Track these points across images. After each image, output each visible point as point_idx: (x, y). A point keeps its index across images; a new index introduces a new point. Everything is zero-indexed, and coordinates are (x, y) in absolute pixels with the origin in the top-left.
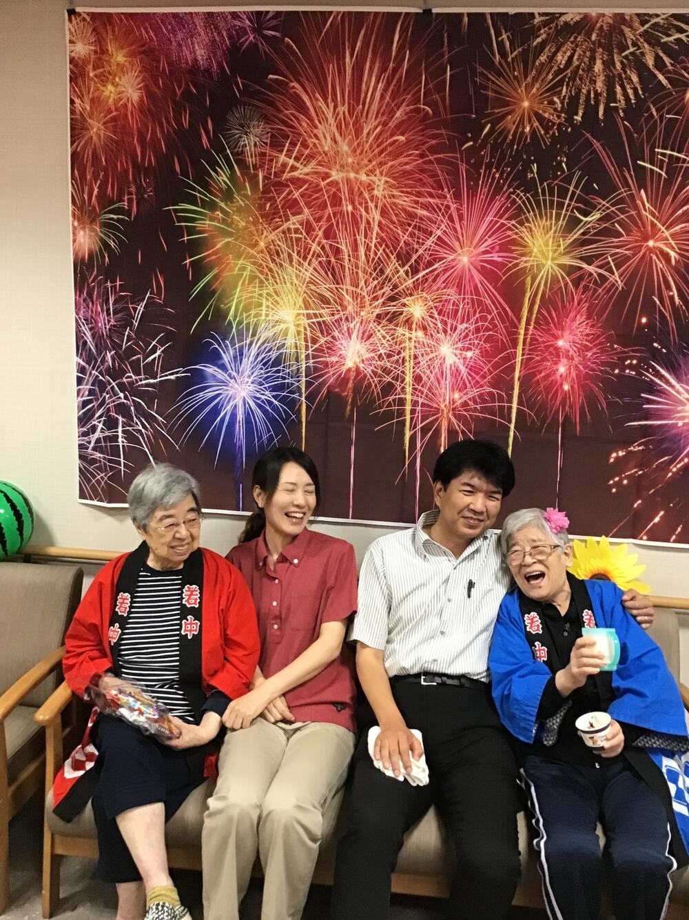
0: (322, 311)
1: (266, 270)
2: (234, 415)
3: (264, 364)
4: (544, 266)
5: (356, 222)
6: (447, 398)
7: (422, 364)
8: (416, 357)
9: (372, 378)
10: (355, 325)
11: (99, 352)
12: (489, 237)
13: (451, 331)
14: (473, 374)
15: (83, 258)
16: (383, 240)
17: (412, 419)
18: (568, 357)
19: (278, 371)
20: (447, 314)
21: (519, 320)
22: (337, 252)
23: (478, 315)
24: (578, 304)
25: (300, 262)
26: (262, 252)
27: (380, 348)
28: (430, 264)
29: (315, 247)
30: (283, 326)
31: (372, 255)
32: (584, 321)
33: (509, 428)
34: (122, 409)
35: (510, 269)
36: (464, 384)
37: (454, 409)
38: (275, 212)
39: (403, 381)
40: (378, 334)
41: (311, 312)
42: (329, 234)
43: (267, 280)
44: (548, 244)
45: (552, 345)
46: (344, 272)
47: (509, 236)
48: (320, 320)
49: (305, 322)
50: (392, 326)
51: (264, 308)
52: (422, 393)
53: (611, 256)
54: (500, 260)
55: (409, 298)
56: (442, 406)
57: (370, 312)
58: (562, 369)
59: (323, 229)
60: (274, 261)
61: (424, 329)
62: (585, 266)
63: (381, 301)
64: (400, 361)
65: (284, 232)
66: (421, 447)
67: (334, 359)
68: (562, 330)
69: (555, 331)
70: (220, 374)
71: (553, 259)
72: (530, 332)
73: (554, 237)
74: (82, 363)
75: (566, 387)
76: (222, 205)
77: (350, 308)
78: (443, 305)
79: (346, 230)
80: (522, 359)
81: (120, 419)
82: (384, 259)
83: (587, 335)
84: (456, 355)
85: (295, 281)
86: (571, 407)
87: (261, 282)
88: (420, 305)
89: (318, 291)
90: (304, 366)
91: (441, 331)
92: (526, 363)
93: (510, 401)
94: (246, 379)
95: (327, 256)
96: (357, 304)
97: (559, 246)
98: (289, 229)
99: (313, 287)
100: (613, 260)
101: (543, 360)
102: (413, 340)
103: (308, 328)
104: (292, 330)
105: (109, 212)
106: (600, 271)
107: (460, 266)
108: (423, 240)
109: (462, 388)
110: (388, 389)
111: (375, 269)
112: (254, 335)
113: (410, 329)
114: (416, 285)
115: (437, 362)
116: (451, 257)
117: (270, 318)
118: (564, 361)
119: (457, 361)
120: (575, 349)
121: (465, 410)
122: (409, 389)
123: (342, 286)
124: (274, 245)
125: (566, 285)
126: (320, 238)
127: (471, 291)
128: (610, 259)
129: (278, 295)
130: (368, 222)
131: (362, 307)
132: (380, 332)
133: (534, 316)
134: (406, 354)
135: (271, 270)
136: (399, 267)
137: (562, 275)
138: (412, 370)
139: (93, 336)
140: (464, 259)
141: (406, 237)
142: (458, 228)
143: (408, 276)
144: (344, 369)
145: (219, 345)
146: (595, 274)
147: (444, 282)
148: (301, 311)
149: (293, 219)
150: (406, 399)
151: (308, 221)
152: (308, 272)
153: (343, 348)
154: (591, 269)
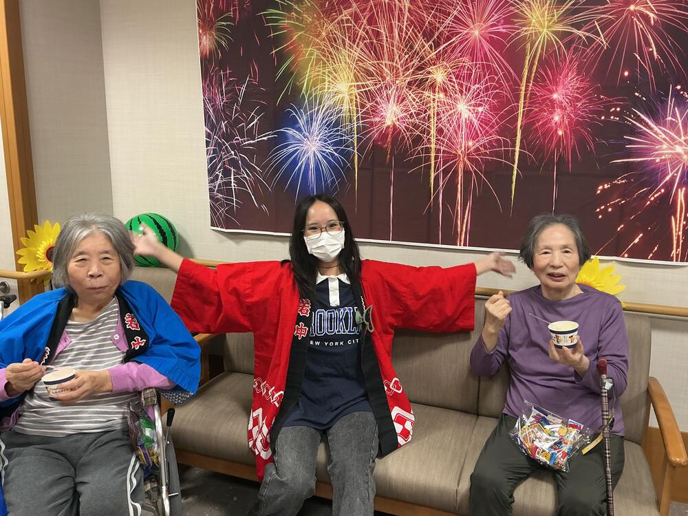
0: (368, 82)
1: (327, 54)
2: (307, 165)
3: (327, 126)
4: (540, 33)
5: (391, 10)
6: (463, 145)
7: (443, 119)
8: (438, 114)
9: (405, 133)
10: (392, 92)
11: (218, 122)
12: (496, 13)
13: (466, 91)
14: (484, 126)
15: (206, 55)
16: (411, 21)
17: (436, 163)
18: (561, 108)
19: (337, 131)
20: (461, 76)
21: (521, 80)
22: (378, 34)
23: (487, 77)
24: (570, 63)
25: (351, 45)
26: (324, 40)
27: (411, 109)
28: (449, 38)
29: (361, 32)
30: (340, 96)
31: (404, 35)
32: (575, 77)
33: (513, 168)
34: (233, 162)
35: (513, 38)
36: (477, 133)
37: (468, 154)
38: (332, 8)
39: (428, 134)
41: (360, 83)
42: (371, 21)
43: (328, 61)
44: (544, 15)
45: (548, 99)
46: (383, 50)
47: (512, 11)
48: (367, 89)
49: (356, 91)
50: (420, 91)
51: (327, 83)
52: (444, 143)
53: (597, 21)
54: (504, 31)
55: (433, 67)
56: (459, 152)
57: (403, 81)
58: (557, 118)
59: (366, 18)
60: (332, 46)
61: (445, 91)
62: (575, 31)
63: (411, 71)
64: (427, 118)
65: (338, 23)
66: (443, 186)
67: (377, 119)
68: (557, 85)
69: (550, 87)
70: (298, 135)
71: (549, 27)
72: (530, 89)
73: (549, 9)
74: (208, 131)
75: (560, 133)
76: (296, 7)
77: (388, 78)
78: (460, 71)
79: (384, 17)
80: (524, 111)
81: (232, 169)
82: (414, 38)
83: (578, 88)
84: (470, 111)
85: (348, 60)
86: (564, 149)
87: (324, 63)
88: (441, 72)
89: (364, 66)
90: (355, 126)
91: (458, 92)
92: (526, 115)
93: (514, 145)
94: (315, 138)
95: (371, 39)
96: (393, 75)
97: (553, 16)
98: (342, 20)
99: (361, 64)
100: (599, 25)
101: (541, 111)
102: (436, 101)
103: (358, 97)
104: (347, 98)
106: (588, 34)
107: (472, 38)
108: (443, 19)
109: (475, 137)
110: (417, 140)
111: (406, 47)
112: (320, 104)
113: (434, 92)
114: (438, 56)
115: (455, 118)
116: (466, 32)
117: (331, 90)
118: (558, 111)
119: (471, 115)
120: (567, 100)
121: (477, 155)
122: (433, 140)
123: (382, 61)
124: (332, 34)
125: (559, 48)
126: (365, 25)
127: (482, 58)
128: (596, 24)
129: (336, 73)
130: (401, 9)
131: (397, 76)
132: (411, 96)
133: (533, 75)
134: (431, 112)
135: (330, 53)
136: (424, 43)
137: (555, 40)
138: (435, 126)
139: (214, 112)
140: (476, 32)
141: (429, 18)
142: (471, 8)
143: (432, 50)
144: (385, 126)
145: (297, 113)
146: (584, 38)
147: (460, 52)
148: (353, 84)
149: (345, 12)
150: (431, 148)
151: (356, 12)
152: (356, 52)
153: (383, 111)
154: (580, 33)
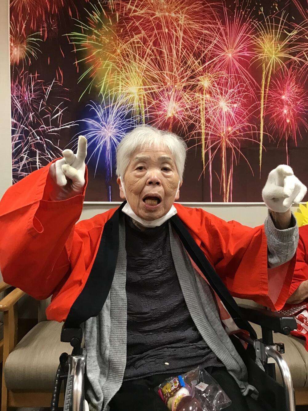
0: (153, 86)
1: (121, 65)
2: (105, 147)
3: (121, 118)
4: (271, 58)
5: (170, 37)
6: (225, 130)
7: (210, 112)
8: (206, 109)
9: (183, 122)
10: (172, 93)
11: (25, 113)
12: (242, 44)
13: (225, 93)
14: (238, 117)
15: (16, 63)
16: (184, 45)
17: (206, 143)
18: (287, 104)
19: (129, 121)
20: (221, 84)
21: (261, 86)
22: (161, 53)
23: (238, 84)
24: (291, 77)
25: (140, 60)
26: (119, 55)
27: (186, 105)
28: (211, 58)
29: (148, 51)
30: (131, 96)
31: (180, 54)
32: (294, 86)
33: (259, 145)
34: (39, 146)
35: (254, 60)
36: (233, 122)
37: (229, 136)
38: (126, 33)
39: (200, 123)
40: (185, 97)
41: (147, 87)
42: (156, 43)
43: (122, 71)
44: (272, 47)
45: (279, 99)
46: (165, 64)
47: (252, 43)
48: (152, 91)
49: (144, 93)
50: (192, 93)
51: (120, 86)
52: (211, 128)
53: (305, 51)
54: (248, 55)
55: (201, 77)
56: (222, 135)
57: (179, 86)
58: (285, 111)
59: (152, 41)
60: (125, 60)
61: (210, 93)
62: (292, 57)
63: (186, 79)
64: (198, 111)
65: (131, 44)
66: (212, 158)
67: (161, 113)
68: (284, 91)
69: (280, 91)
70: (96, 124)
71: (276, 54)
72: (267, 92)
73: (275, 43)
74: (15, 121)
75: (288, 121)
76: (96, 31)
77: (168, 84)
78: (220, 80)
79: (165, 41)
80: (264, 107)
81: (38, 151)
82: (187, 56)
83: (297, 93)
84: (228, 106)
85: (138, 70)
86: (291, 132)
87: (118, 72)
88: (207, 80)
89: (151, 75)
90: (144, 117)
91: (219, 94)
92: (266, 109)
93: (259, 130)
94: (111, 126)
95: (155, 56)
96: (173, 81)
97: (278, 48)
98: (134, 42)
99: (148, 73)
100: (306, 54)
101: (276, 106)
102: (204, 100)
103: (145, 96)
104: (137, 98)
105: (32, 37)
106: (300, 59)
107: (227, 59)
108: (207, 46)
109: (233, 125)
110: (192, 127)
111: (182, 62)
112: (115, 101)
113: (202, 94)
114: (204, 70)
115: (218, 111)
116: (223, 54)
117: (124, 91)
118: (286, 107)
119: (229, 109)
120: (291, 100)
121: (235, 136)
122: (203, 127)
123: (164, 72)
124: (126, 51)
125: (283, 67)
126: (151, 46)
127: (234, 72)
128: (304, 53)
129: (128, 79)
130: (177, 37)
131: (175, 82)
132: (186, 96)
133: (268, 84)
134: (201, 107)
135: (124, 65)
136: (195, 60)
137: (280, 62)
138: (204, 116)
139: (21, 105)
140: (230, 55)
141: (197, 44)
142: (225, 39)
143: (200, 65)
144: (167, 118)
145: (95, 108)
146: (298, 61)
147: (219, 67)
148: (141, 87)
149: (136, 37)
150: (202, 132)
151: (144, 37)
152: (145, 65)
153: (165, 106)
154: (295, 58)
